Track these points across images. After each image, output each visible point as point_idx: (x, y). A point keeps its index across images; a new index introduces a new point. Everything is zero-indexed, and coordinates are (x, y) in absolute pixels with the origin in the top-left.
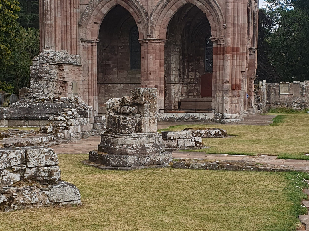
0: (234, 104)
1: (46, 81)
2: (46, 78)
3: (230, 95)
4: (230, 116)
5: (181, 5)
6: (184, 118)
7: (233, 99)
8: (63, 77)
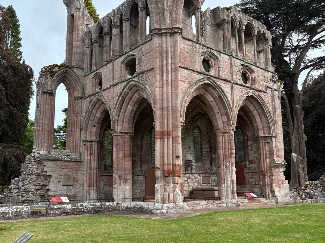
0: (168, 192)
1: (25, 175)
2: (24, 172)
3: (162, 182)
4: (160, 206)
5: (136, 100)
6: (135, 207)
7: (167, 187)
8: (45, 171)
